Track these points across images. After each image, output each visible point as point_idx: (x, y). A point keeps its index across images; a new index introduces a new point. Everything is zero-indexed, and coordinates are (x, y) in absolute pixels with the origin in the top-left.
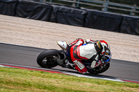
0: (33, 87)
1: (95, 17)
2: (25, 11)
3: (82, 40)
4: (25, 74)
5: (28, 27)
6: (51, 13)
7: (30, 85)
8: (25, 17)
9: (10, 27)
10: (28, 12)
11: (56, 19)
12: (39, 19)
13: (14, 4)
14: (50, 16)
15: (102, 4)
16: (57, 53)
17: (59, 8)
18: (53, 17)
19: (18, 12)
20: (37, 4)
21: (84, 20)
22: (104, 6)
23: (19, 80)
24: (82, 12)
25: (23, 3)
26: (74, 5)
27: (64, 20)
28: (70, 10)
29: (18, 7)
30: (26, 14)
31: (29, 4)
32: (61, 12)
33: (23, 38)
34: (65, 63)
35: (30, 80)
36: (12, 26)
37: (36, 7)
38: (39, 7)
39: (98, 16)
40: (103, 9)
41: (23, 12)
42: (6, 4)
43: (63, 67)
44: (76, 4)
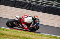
0: (21, 38)
1: (50, 9)
3: (27, 16)
4: (18, 32)
6: (30, 6)
7: (20, 37)
8: (19, 8)
9: (12, 12)
10: (21, 6)
11: (32, 9)
12: (25, 9)
13: (14, 2)
14: (30, 8)
15: (53, 3)
16: (15, 21)
17: (34, 4)
18: (31, 8)
19: (16, 5)
20: (25, 2)
21: (45, 10)
22: (54, 4)
23: (15, 35)
24: (44, 6)
25: (18, 1)
26: (41, 3)
27: (36, 9)
28: (39, 5)
29: (16, 3)
30: (19, 6)
31: (21, 2)
32: (35, 6)
34: (19, 26)
35: (20, 35)
36: (13, 11)
37: (24, 3)
38: (25, 4)
39: (51, 8)
40: (53, 6)
41: (18, 5)
42: (11, 2)
43: (18, 27)
44: (42, 3)
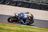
2: (44, 8)
5: (45, 13)
8: (44, 10)
10: (45, 8)
19: (42, 8)
29: (42, 7)
33: (44, 17)
41: (43, 8)
42: (38, 6)
